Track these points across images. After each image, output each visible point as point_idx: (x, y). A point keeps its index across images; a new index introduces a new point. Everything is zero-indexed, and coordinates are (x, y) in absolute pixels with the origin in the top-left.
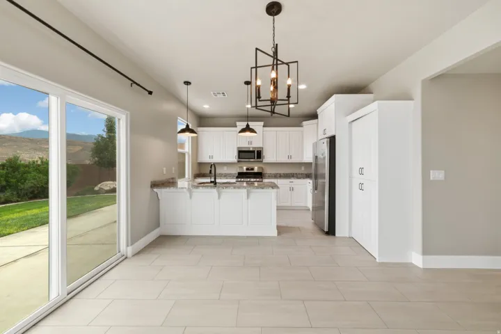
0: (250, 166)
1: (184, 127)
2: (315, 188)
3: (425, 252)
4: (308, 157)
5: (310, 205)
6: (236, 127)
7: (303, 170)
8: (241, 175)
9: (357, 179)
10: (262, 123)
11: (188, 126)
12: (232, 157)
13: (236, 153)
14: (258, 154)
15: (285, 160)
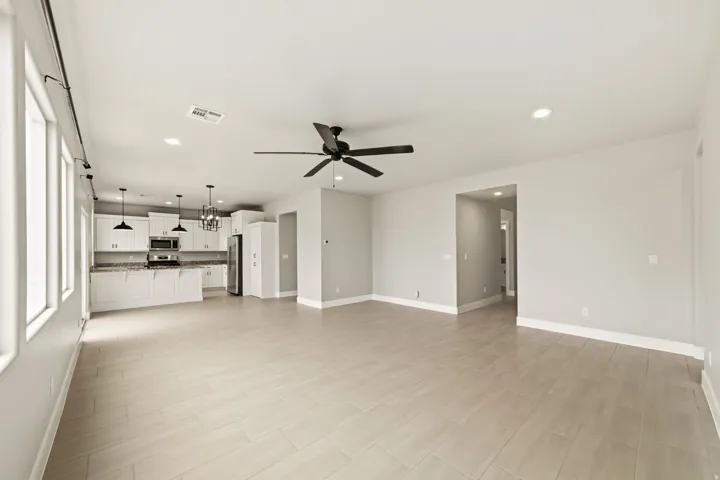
0: (163, 254)
1: (120, 224)
2: (230, 268)
3: (281, 291)
4: (224, 247)
5: (225, 284)
6: (148, 216)
7: (218, 258)
8: (151, 264)
9: (253, 260)
10: (178, 216)
11: (123, 223)
12: (145, 247)
13: (148, 242)
14: (174, 244)
15: (201, 249)
